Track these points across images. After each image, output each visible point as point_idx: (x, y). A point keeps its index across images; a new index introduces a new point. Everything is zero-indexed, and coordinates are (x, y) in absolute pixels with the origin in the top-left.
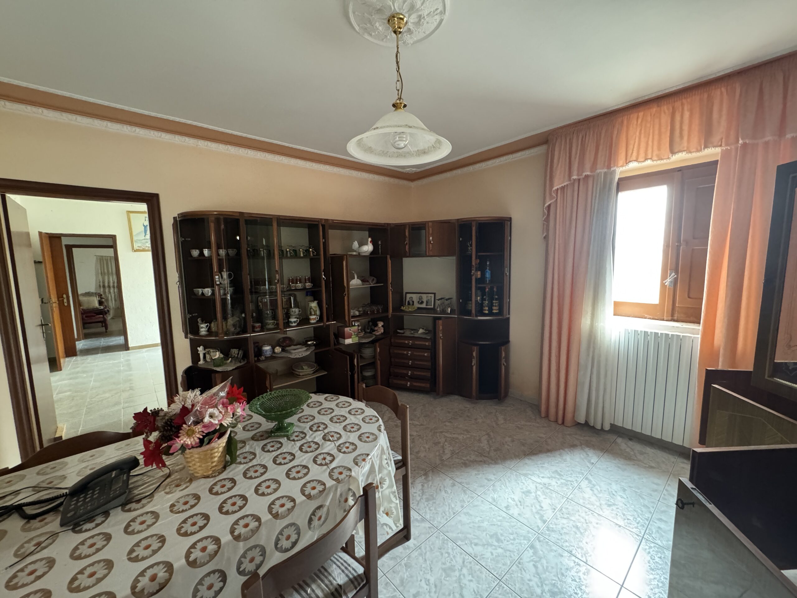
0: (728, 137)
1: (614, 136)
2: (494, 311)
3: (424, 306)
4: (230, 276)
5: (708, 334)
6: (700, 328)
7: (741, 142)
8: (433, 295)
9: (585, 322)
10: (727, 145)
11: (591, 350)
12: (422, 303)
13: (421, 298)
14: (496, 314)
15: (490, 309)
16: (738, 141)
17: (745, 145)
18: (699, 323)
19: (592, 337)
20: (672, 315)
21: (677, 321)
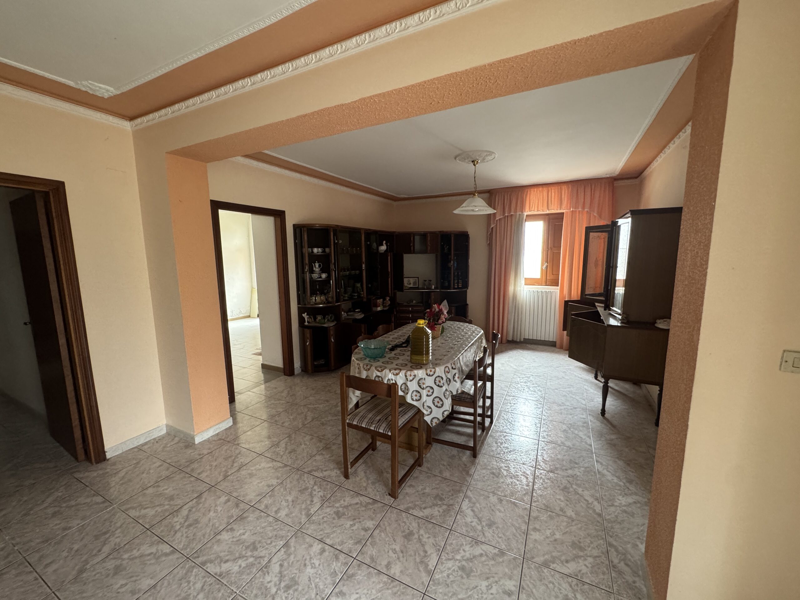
0: (567, 207)
1: (524, 198)
2: (460, 286)
3: (411, 286)
4: (319, 266)
5: (562, 290)
6: (559, 287)
7: (572, 209)
8: (417, 279)
9: (511, 289)
10: (567, 209)
11: (515, 302)
12: (410, 284)
13: (409, 281)
14: (460, 288)
15: (458, 286)
16: (570, 209)
17: (573, 211)
18: (558, 286)
19: (515, 297)
20: (546, 283)
21: (548, 285)
